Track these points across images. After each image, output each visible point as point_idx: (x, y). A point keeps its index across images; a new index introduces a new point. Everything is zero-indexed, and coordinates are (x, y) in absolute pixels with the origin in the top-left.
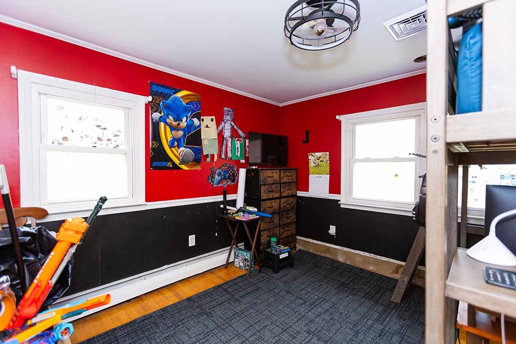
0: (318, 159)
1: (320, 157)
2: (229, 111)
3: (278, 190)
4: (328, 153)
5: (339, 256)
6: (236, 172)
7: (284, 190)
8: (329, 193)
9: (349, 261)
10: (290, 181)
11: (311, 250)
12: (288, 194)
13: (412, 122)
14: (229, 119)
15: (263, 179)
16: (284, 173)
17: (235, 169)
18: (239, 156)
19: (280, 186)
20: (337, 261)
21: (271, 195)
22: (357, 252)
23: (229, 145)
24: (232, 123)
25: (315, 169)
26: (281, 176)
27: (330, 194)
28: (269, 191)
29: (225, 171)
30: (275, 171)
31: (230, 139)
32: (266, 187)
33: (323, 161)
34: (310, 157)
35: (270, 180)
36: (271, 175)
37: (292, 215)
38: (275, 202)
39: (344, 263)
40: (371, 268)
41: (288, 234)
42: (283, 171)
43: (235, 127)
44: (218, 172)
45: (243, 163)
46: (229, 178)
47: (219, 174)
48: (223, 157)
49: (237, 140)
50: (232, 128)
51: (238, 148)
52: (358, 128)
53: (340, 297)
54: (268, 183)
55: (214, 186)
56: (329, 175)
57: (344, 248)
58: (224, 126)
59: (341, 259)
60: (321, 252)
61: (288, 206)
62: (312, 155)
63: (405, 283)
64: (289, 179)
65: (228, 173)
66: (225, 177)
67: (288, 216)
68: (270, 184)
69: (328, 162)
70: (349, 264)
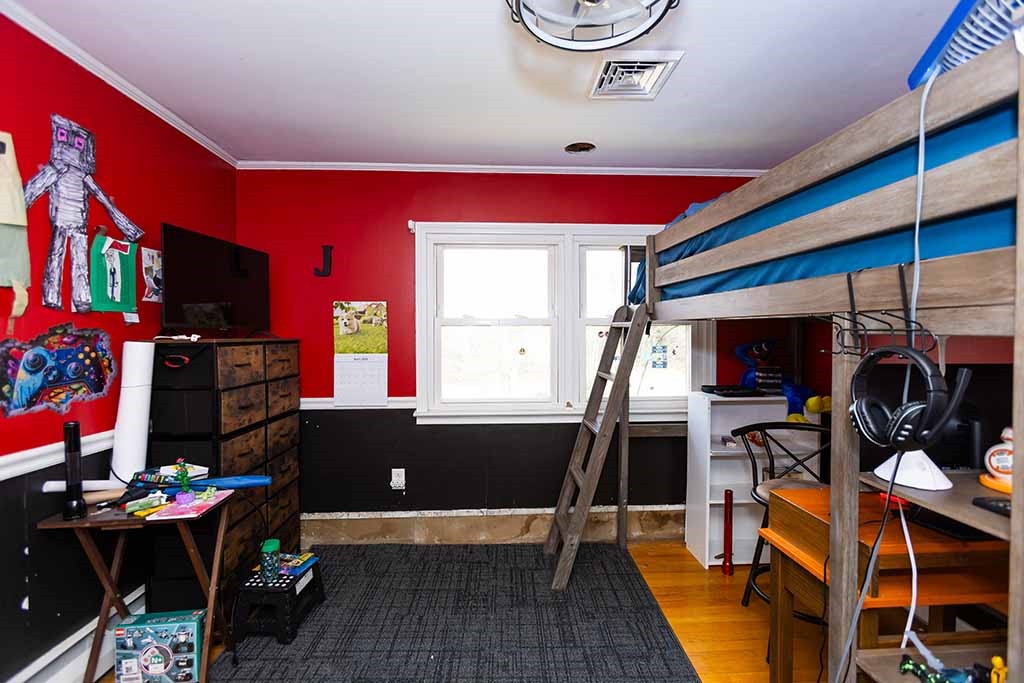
0: (358, 318)
1: (364, 313)
2: (76, 134)
3: (261, 402)
4: (384, 303)
5: (416, 533)
6: (109, 355)
7: (276, 398)
8: (389, 395)
9: (437, 538)
10: (287, 372)
11: (343, 540)
12: (284, 408)
13: (542, 255)
14: (77, 162)
15: (226, 373)
16: (274, 352)
17: (105, 344)
18: (118, 299)
19: (267, 387)
20: (411, 546)
21: (246, 417)
22: (454, 513)
23: (79, 257)
24: (89, 180)
25: (349, 341)
26: (267, 363)
27: (390, 398)
28: (241, 408)
29: (61, 354)
30: (253, 348)
31: (81, 240)
32: (235, 395)
33: (371, 322)
34: (337, 312)
35: (242, 376)
36: (244, 360)
37: (291, 462)
38: (256, 436)
39: (428, 546)
40: (483, 538)
41: (284, 515)
42: (273, 347)
43: (101, 197)
44: (29, 355)
45: (133, 324)
46: (79, 377)
47: (37, 365)
48: (53, 298)
49: (113, 246)
50: (90, 198)
51: (113, 274)
52: (449, 255)
53: (476, 628)
54: (237, 384)
55: (13, 413)
56: (386, 355)
57: (426, 512)
58: (55, 184)
59: (419, 538)
60: (368, 536)
61: (283, 440)
62: (342, 307)
63: (574, 547)
64: (283, 368)
65: (75, 359)
66: (61, 374)
67: (283, 468)
68: (240, 387)
69: (385, 324)
70: (437, 542)
